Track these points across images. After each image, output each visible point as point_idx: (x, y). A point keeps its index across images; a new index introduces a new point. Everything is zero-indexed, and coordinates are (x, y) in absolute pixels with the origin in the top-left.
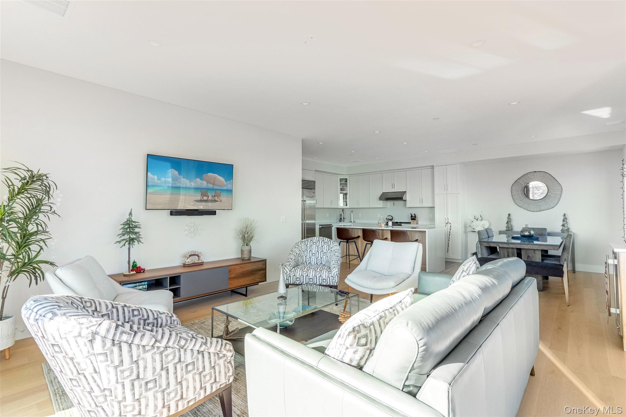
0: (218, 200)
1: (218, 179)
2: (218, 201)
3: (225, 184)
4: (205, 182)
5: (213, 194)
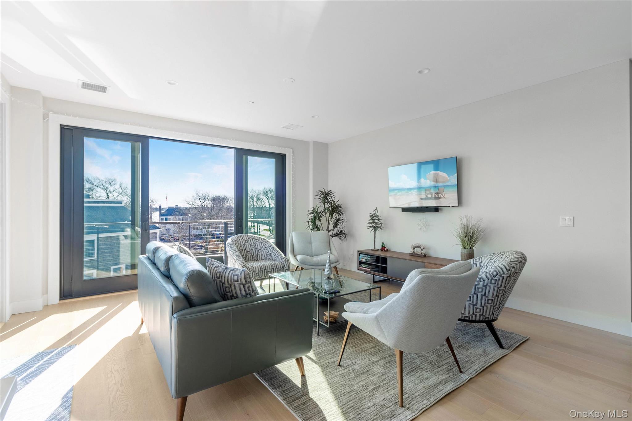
0: (442, 196)
1: (441, 175)
2: (441, 198)
3: (448, 180)
4: (429, 181)
5: (437, 191)
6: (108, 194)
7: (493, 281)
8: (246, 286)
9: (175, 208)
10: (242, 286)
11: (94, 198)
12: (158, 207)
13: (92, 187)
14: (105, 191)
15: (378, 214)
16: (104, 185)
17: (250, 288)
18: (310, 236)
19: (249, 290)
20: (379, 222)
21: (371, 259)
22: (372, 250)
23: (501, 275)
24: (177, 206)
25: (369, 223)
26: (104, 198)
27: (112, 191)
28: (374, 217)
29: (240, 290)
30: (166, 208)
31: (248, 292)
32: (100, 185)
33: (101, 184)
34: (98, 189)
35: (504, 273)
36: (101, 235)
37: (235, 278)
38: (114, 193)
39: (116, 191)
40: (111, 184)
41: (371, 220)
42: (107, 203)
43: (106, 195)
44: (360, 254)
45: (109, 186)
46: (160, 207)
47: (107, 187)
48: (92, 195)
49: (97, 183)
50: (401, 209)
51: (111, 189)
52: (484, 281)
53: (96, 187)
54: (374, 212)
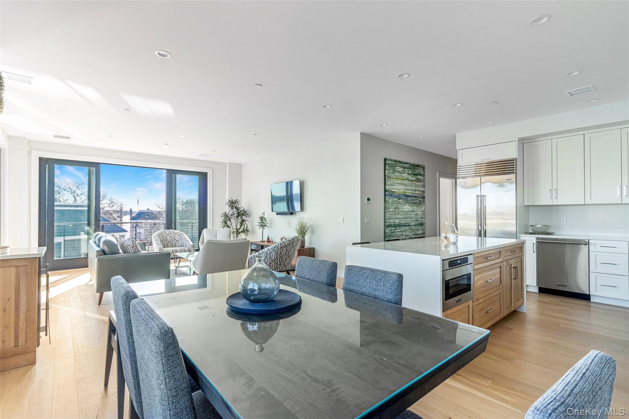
6: (76, 198)
7: (274, 250)
8: (134, 248)
9: (146, 211)
10: (131, 248)
11: (61, 202)
12: (129, 210)
13: (59, 190)
14: (73, 194)
15: (264, 216)
16: (71, 188)
17: (136, 249)
18: (216, 232)
19: (136, 250)
20: (266, 222)
21: (257, 247)
22: (261, 241)
23: (277, 247)
24: (149, 209)
25: (259, 223)
26: (71, 201)
27: (79, 194)
28: (262, 218)
29: (131, 250)
30: (137, 212)
31: (135, 251)
32: (68, 189)
33: (69, 187)
34: (65, 192)
35: (279, 246)
36: (67, 238)
37: (128, 244)
38: (81, 196)
39: (84, 194)
40: (79, 187)
41: (260, 220)
42: (74, 207)
43: (74, 198)
44: (252, 244)
45: (77, 189)
46: (131, 210)
47: (74, 191)
48: (59, 198)
49: (64, 187)
50: (276, 213)
51: (79, 192)
52: (270, 250)
53: (63, 191)
54: (262, 215)
